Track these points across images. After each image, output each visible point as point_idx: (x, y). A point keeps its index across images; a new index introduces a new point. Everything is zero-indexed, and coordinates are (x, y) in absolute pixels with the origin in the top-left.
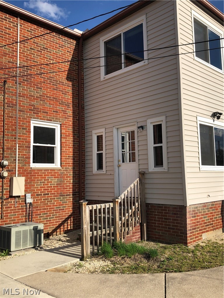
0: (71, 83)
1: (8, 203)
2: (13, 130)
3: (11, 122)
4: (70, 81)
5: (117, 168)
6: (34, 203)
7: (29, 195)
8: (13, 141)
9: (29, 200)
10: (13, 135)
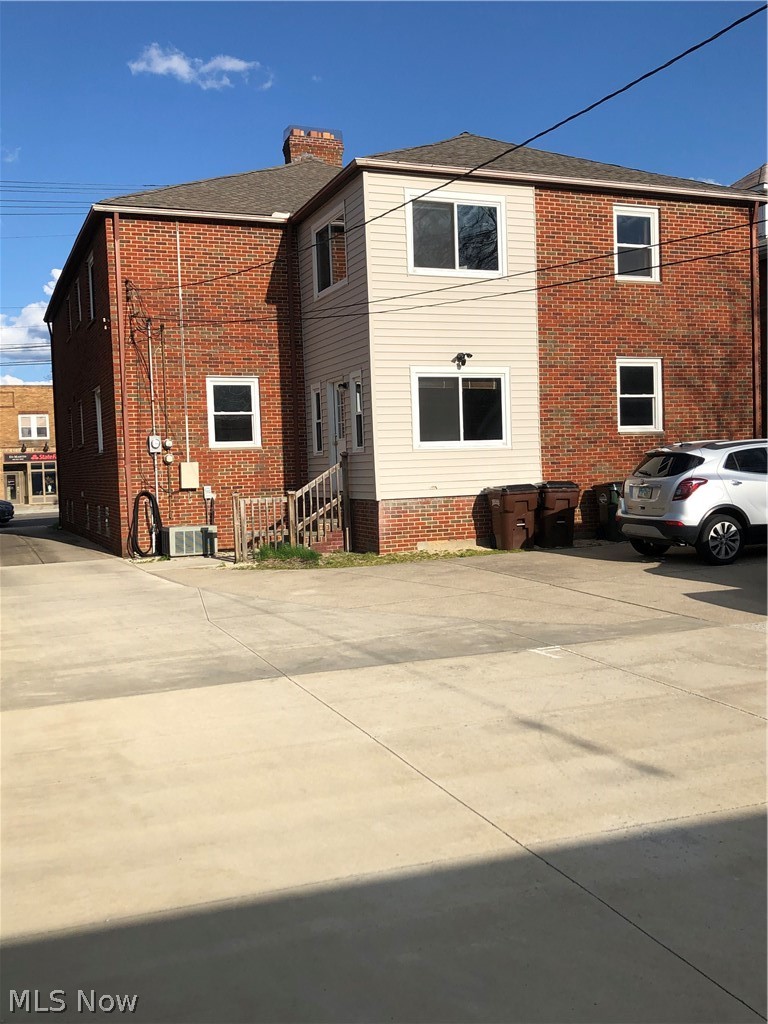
0: (274, 308)
1: (179, 497)
2: (178, 396)
3: (175, 384)
4: (273, 303)
5: (333, 447)
6: (218, 499)
7: (208, 489)
8: (181, 411)
9: (209, 494)
10: (179, 404)
